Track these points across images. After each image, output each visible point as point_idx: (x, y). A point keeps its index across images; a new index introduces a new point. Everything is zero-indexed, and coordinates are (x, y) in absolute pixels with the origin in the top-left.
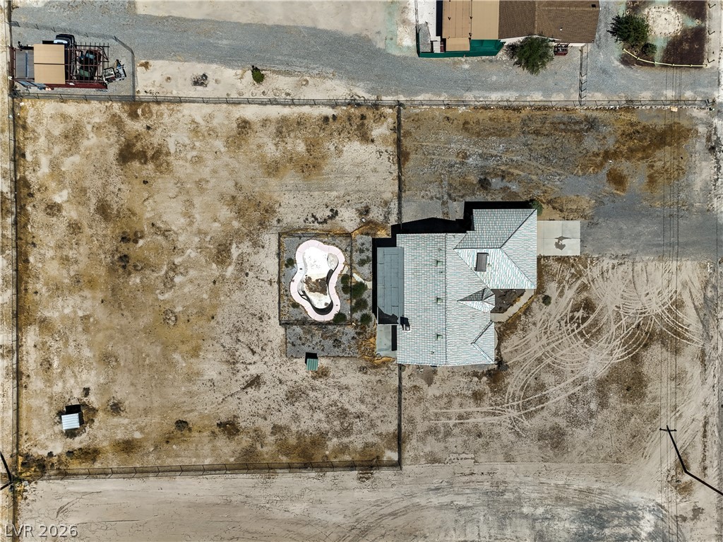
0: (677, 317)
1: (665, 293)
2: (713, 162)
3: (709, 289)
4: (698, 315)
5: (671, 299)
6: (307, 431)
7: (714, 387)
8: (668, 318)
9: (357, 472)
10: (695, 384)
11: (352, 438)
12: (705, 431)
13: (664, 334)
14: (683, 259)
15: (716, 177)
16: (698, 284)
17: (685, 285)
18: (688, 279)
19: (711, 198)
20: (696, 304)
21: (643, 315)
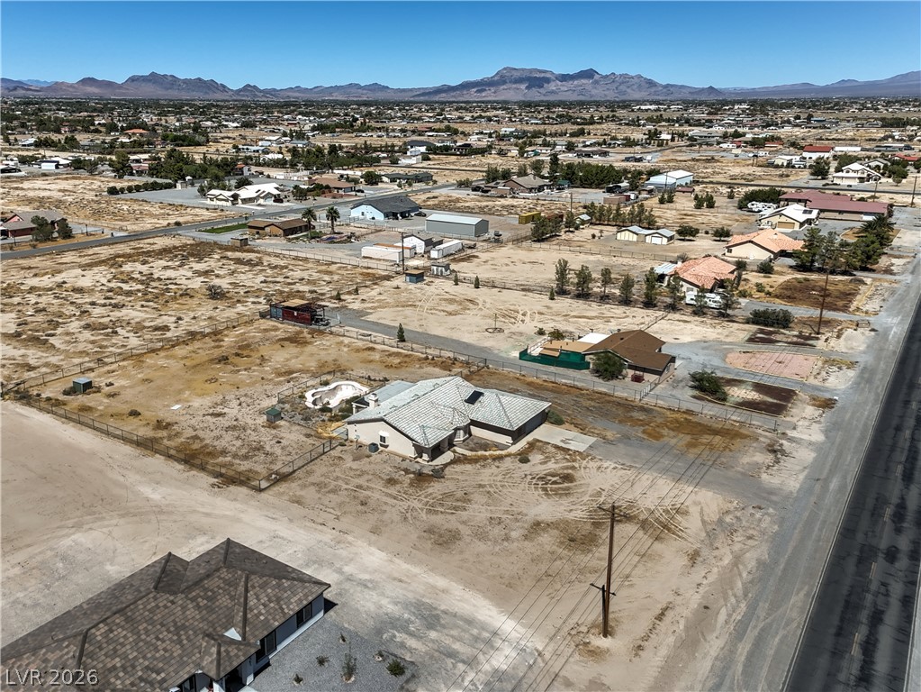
0: (673, 518)
1: (667, 500)
2: (771, 457)
3: (729, 517)
4: (704, 526)
7: (699, 585)
8: (662, 515)
12: (663, 614)
13: (649, 523)
14: (703, 489)
15: (771, 465)
16: (714, 508)
17: (696, 503)
18: (703, 501)
19: (759, 472)
20: (705, 519)
21: (630, 503)
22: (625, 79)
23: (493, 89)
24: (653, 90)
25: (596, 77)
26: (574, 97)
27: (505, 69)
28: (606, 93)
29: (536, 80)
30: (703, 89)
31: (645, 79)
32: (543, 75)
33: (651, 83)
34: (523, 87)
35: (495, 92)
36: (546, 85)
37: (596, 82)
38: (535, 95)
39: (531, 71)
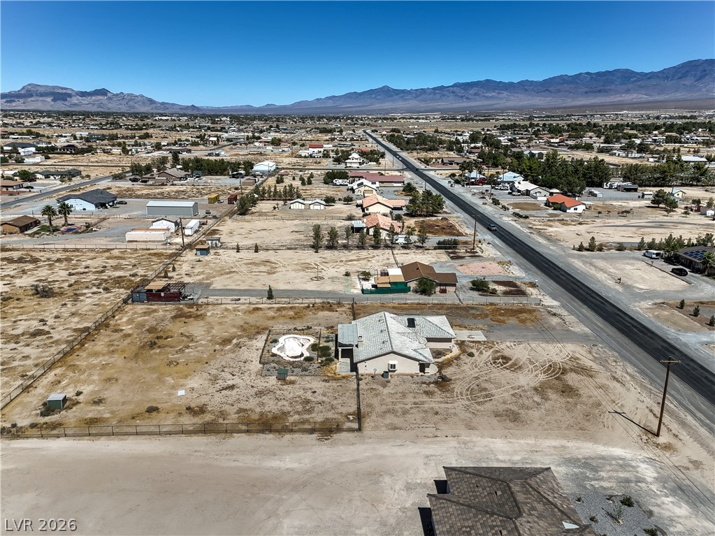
6: (269, 412)
9: (316, 435)
11: (313, 415)
22: (132, 97)
23: (22, 101)
24: (154, 106)
25: (109, 95)
26: (94, 109)
27: (29, 85)
28: (120, 106)
29: (60, 95)
30: (188, 107)
31: (147, 98)
32: (64, 91)
33: (151, 101)
34: (49, 99)
35: (24, 103)
36: (68, 99)
37: (110, 99)
38: (61, 106)
39: (54, 87)
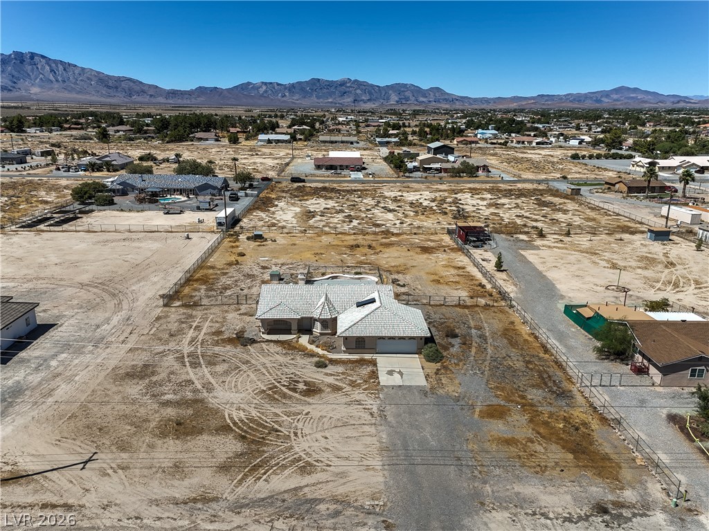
0: (284, 467)
1: (326, 455)
2: (579, 511)
3: (333, 507)
4: (285, 492)
5: (317, 461)
7: (137, 518)
8: (284, 459)
10: (155, 491)
12: (54, 506)
13: (257, 455)
14: (385, 472)
15: (551, 515)
16: (341, 490)
17: (342, 475)
18: (350, 479)
19: (507, 508)
20: (306, 490)
21: (292, 435)
